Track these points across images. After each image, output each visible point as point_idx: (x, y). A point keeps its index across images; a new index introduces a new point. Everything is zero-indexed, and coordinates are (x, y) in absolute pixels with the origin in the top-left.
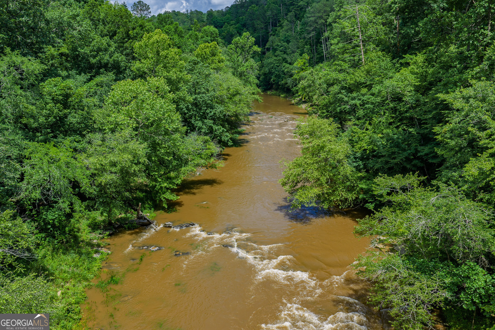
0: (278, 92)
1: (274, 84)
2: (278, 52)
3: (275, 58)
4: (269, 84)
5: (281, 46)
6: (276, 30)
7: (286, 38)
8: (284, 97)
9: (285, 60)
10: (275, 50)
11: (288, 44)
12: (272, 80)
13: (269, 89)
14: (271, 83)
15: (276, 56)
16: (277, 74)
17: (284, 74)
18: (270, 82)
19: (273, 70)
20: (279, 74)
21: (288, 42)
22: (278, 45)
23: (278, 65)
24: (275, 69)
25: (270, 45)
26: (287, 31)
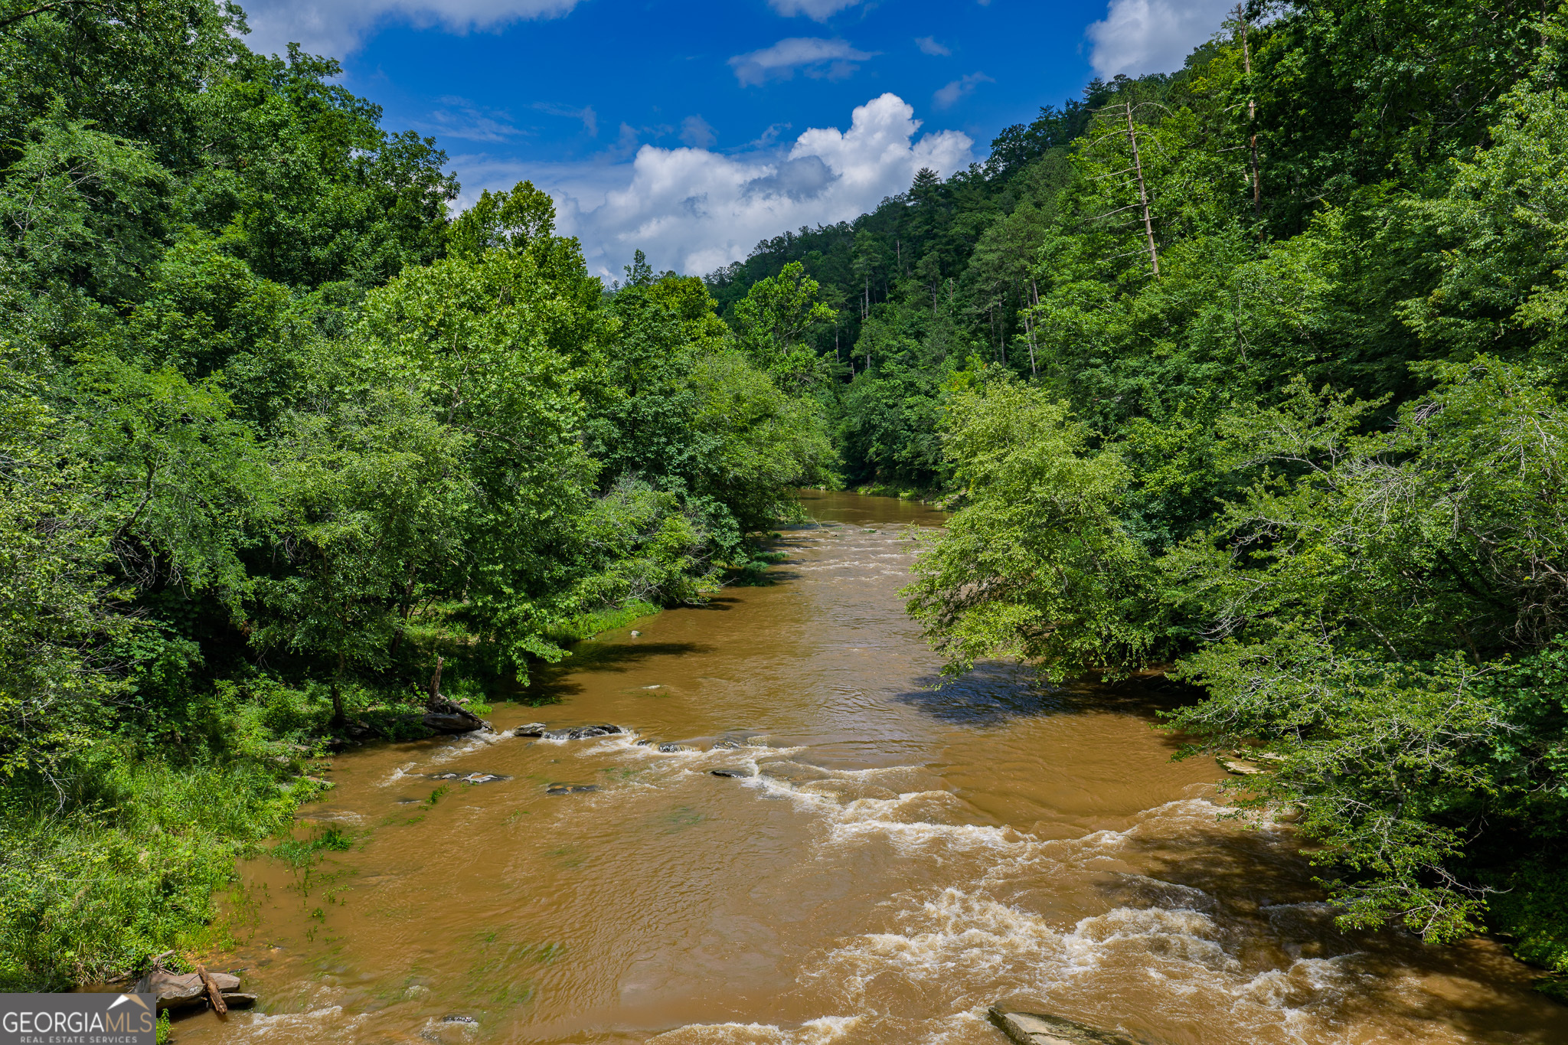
0: (891, 488)
1: (878, 464)
2: (889, 366)
3: (880, 382)
4: (864, 465)
5: (899, 350)
6: (883, 312)
7: (912, 325)
8: (910, 499)
9: (911, 387)
10: (879, 361)
11: (921, 342)
12: (872, 450)
13: (866, 481)
14: (871, 461)
15: (885, 377)
16: (886, 430)
17: (910, 428)
18: (867, 460)
19: (876, 419)
20: (893, 431)
21: (919, 335)
22: (889, 347)
23: (891, 402)
24: (882, 414)
25: (862, 349)
26: (916, 306)
